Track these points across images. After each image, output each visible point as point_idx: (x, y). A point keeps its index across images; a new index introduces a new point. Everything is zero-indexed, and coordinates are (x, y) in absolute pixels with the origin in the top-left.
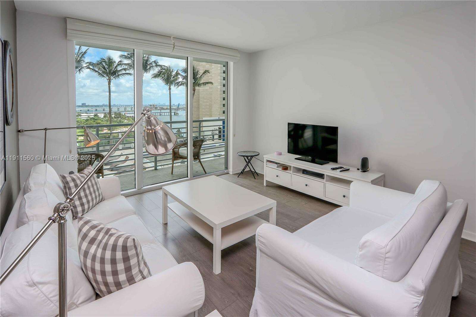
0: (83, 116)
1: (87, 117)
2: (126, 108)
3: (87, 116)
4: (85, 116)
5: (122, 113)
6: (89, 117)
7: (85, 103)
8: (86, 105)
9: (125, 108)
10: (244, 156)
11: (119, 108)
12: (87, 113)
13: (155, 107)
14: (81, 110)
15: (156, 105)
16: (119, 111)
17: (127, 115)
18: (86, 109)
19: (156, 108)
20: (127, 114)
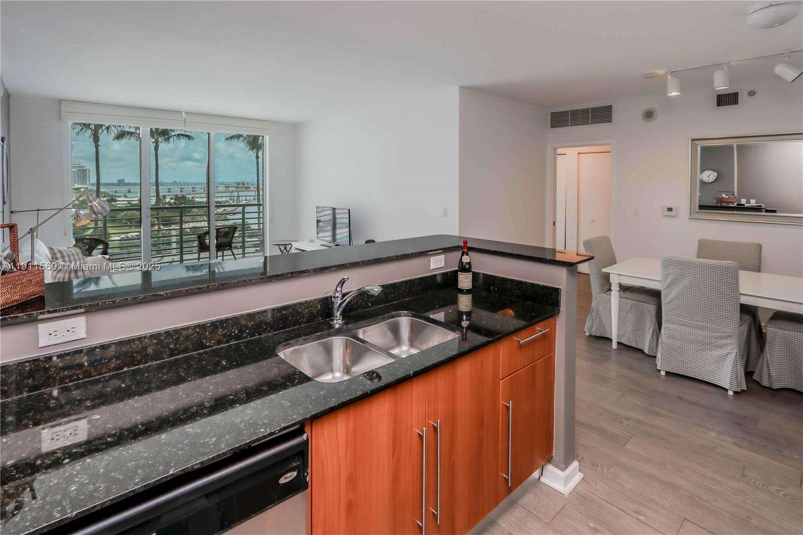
0: (119, 201)
1: (126, 202)
2: (195, 188)
3: (128, 201)
4: (123, 201)
5: (188, 196)
6: (129, 202)
7: (124, 180)
8: (126, 182)
9: (193, 188)
10: (279, 245)
11: (183, 188)
12: (127, 197)
13: (246, 186)
14: (116, 192)
15: (247, 183)
16: (183, 193)
17: (197, 200)
18: (125, 189)
19: (247, 188)
20: (197, 198)
